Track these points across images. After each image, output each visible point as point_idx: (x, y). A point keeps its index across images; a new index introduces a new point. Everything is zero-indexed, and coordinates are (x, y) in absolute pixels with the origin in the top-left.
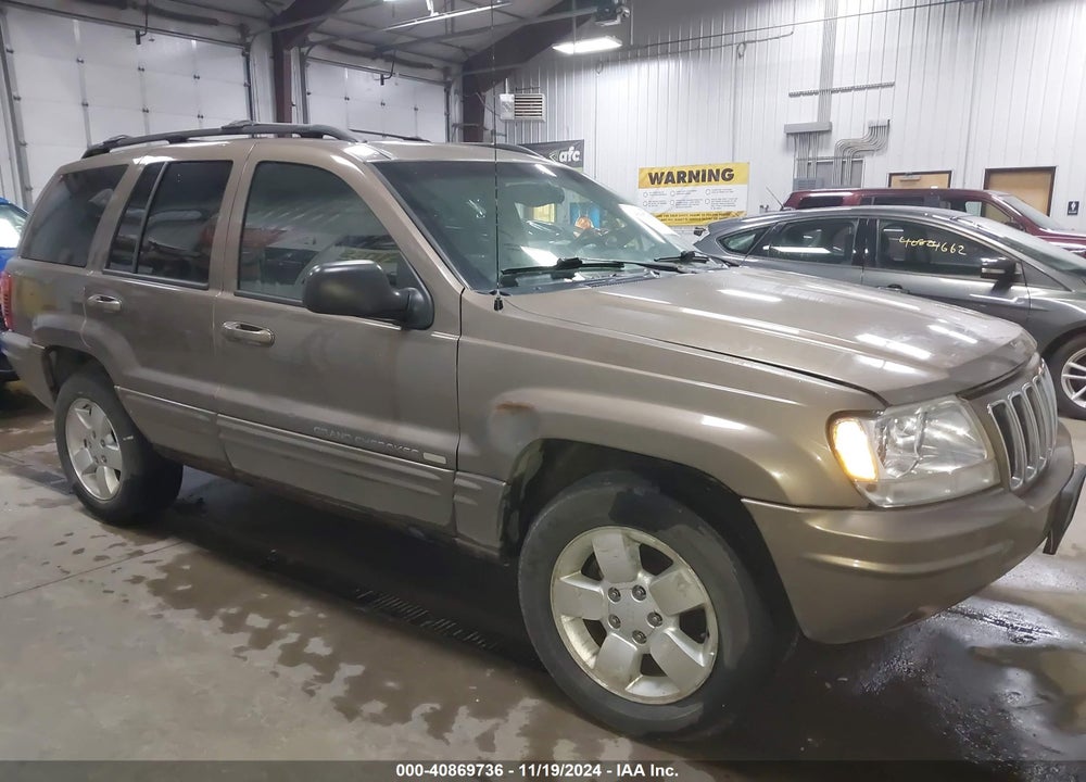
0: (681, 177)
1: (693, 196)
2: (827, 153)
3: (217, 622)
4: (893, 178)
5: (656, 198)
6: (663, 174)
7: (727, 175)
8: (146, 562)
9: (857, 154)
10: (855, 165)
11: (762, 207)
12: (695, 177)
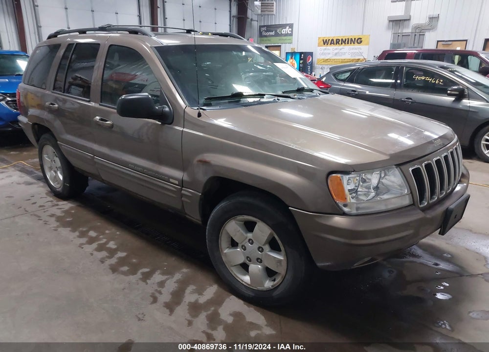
0: (338, 41)
1: (343, 51)
2: (408, 30)
3: (77, 233)
4: (439, 43)
5: (325, 51)
6: (329, 40)
7: (359, 41)
8: (58, 209)
9: (423, 31)
10: (421, 36)
11: (374, 56)
12: (344, 42)
